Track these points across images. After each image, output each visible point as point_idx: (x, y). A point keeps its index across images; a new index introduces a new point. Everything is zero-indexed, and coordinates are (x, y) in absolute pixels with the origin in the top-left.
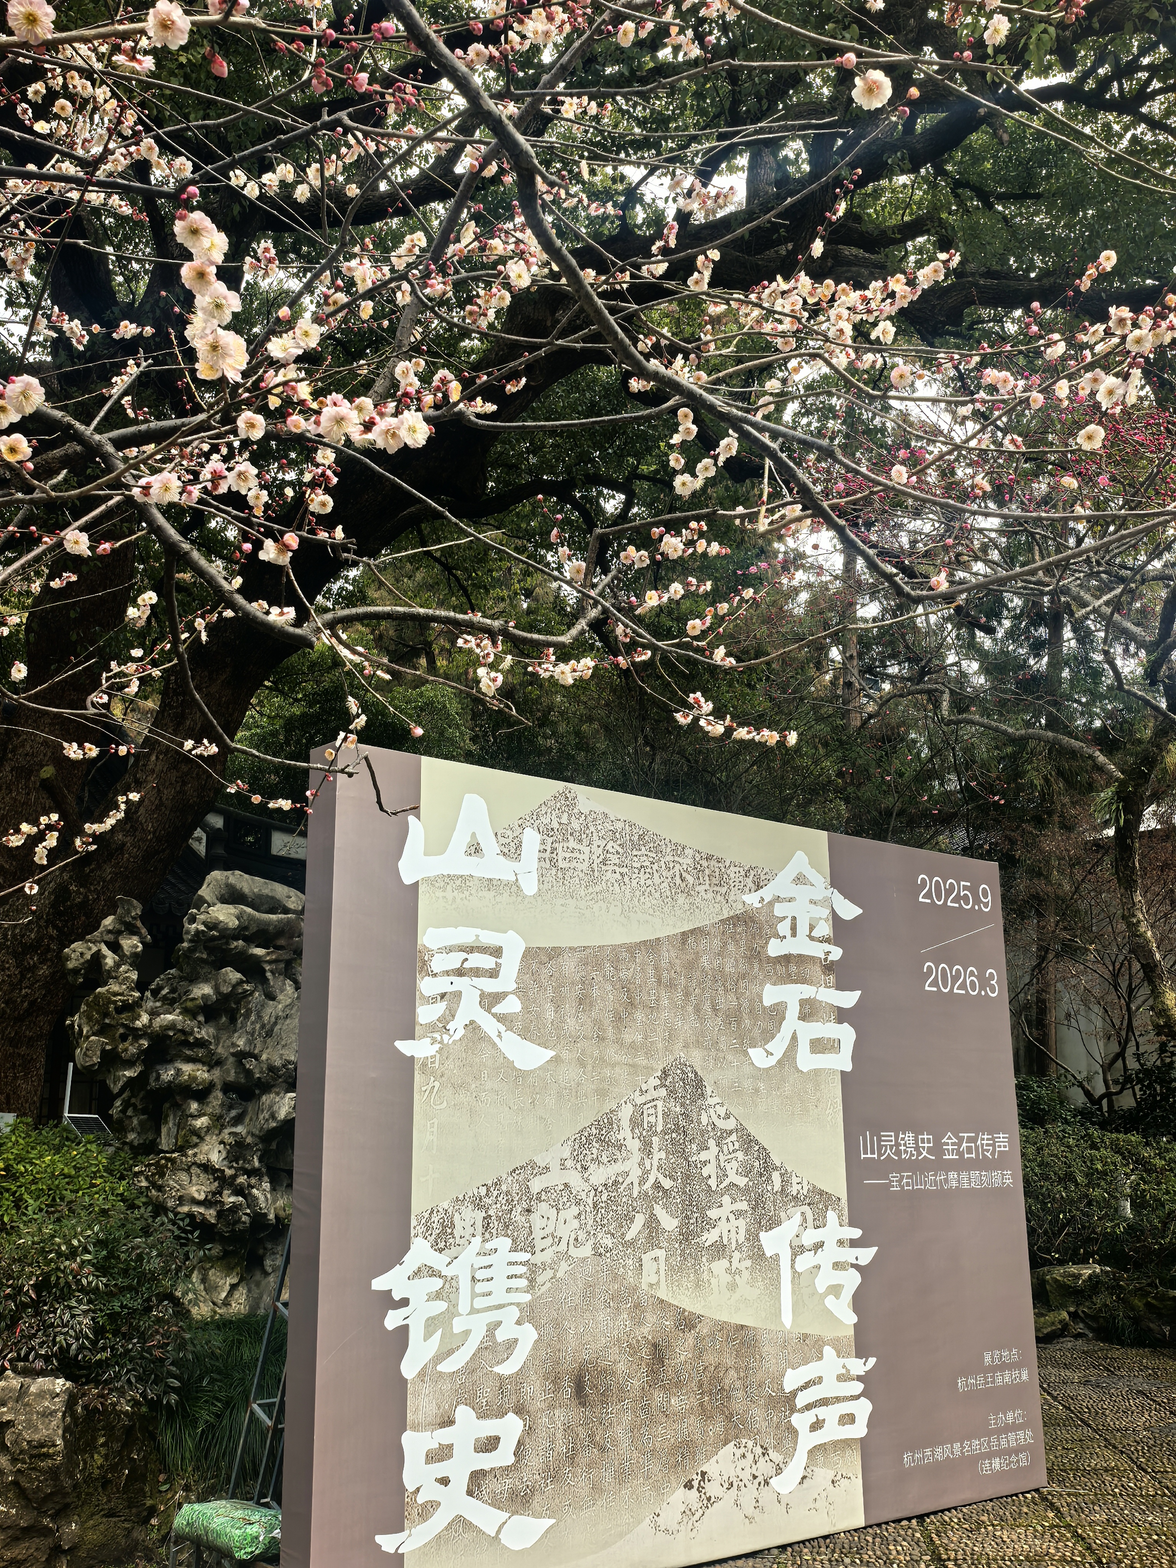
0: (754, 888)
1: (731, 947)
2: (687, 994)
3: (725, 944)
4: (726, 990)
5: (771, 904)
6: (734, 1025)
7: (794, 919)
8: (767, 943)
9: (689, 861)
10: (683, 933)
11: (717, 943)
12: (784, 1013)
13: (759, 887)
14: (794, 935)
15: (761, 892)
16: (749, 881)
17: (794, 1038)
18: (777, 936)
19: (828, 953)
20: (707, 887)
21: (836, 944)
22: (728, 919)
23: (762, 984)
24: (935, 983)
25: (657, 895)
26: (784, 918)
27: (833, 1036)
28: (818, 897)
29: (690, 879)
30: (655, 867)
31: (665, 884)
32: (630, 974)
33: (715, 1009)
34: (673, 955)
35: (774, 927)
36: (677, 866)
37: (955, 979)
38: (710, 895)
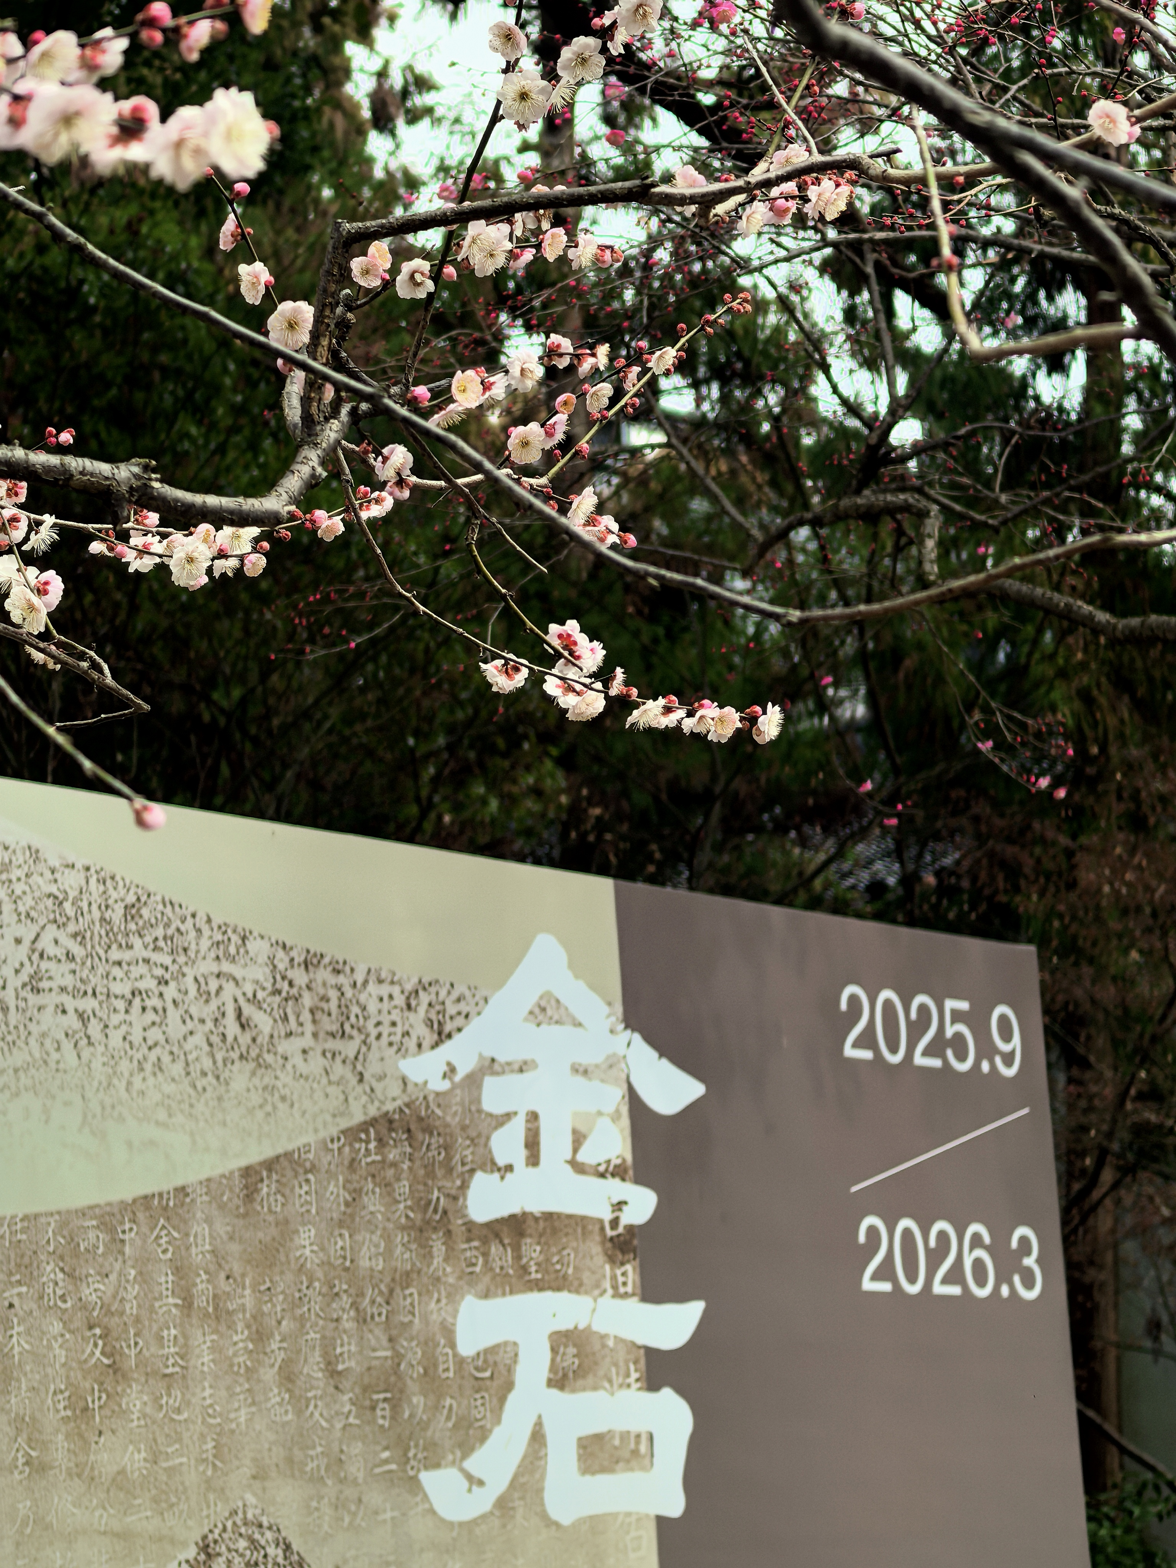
0: (429, 1038)
1: (373, 1203)
2: (260, 1337)
3: (357, 1194)
4: (362, 1319)
5: (474, 1081)
6: (383, 1412)
7: (533, 1117)
8: (464, 1186)
9: (261, 973)
10: (247, 1172)
11: (336, 1191)
12: (510, 1370)
13: (442, 1036)
14: (533, 1160)
15: (447, 1050)
16: (417, 1021)
17: (538, 1437)
18: (489, 1165)
19: (619, 1206)
20: (307, 1041)
21: (639, 1180)
22: (365, 1126)
23: (454, 1297)
24: (885, 1272)
25: (178, 1069)
26: (508, 1116)
27: (636, 1426)
28: (591, 1057)
29: (263, 1022)
30: (171, 991)
31: (198, 1039)
32: (106, 1288)
33: (333, 1372)
34: (222, 1229)
35: (480, 1141)
36: (229, 988)
37: (936, 1257)
38: (317, 1063)
